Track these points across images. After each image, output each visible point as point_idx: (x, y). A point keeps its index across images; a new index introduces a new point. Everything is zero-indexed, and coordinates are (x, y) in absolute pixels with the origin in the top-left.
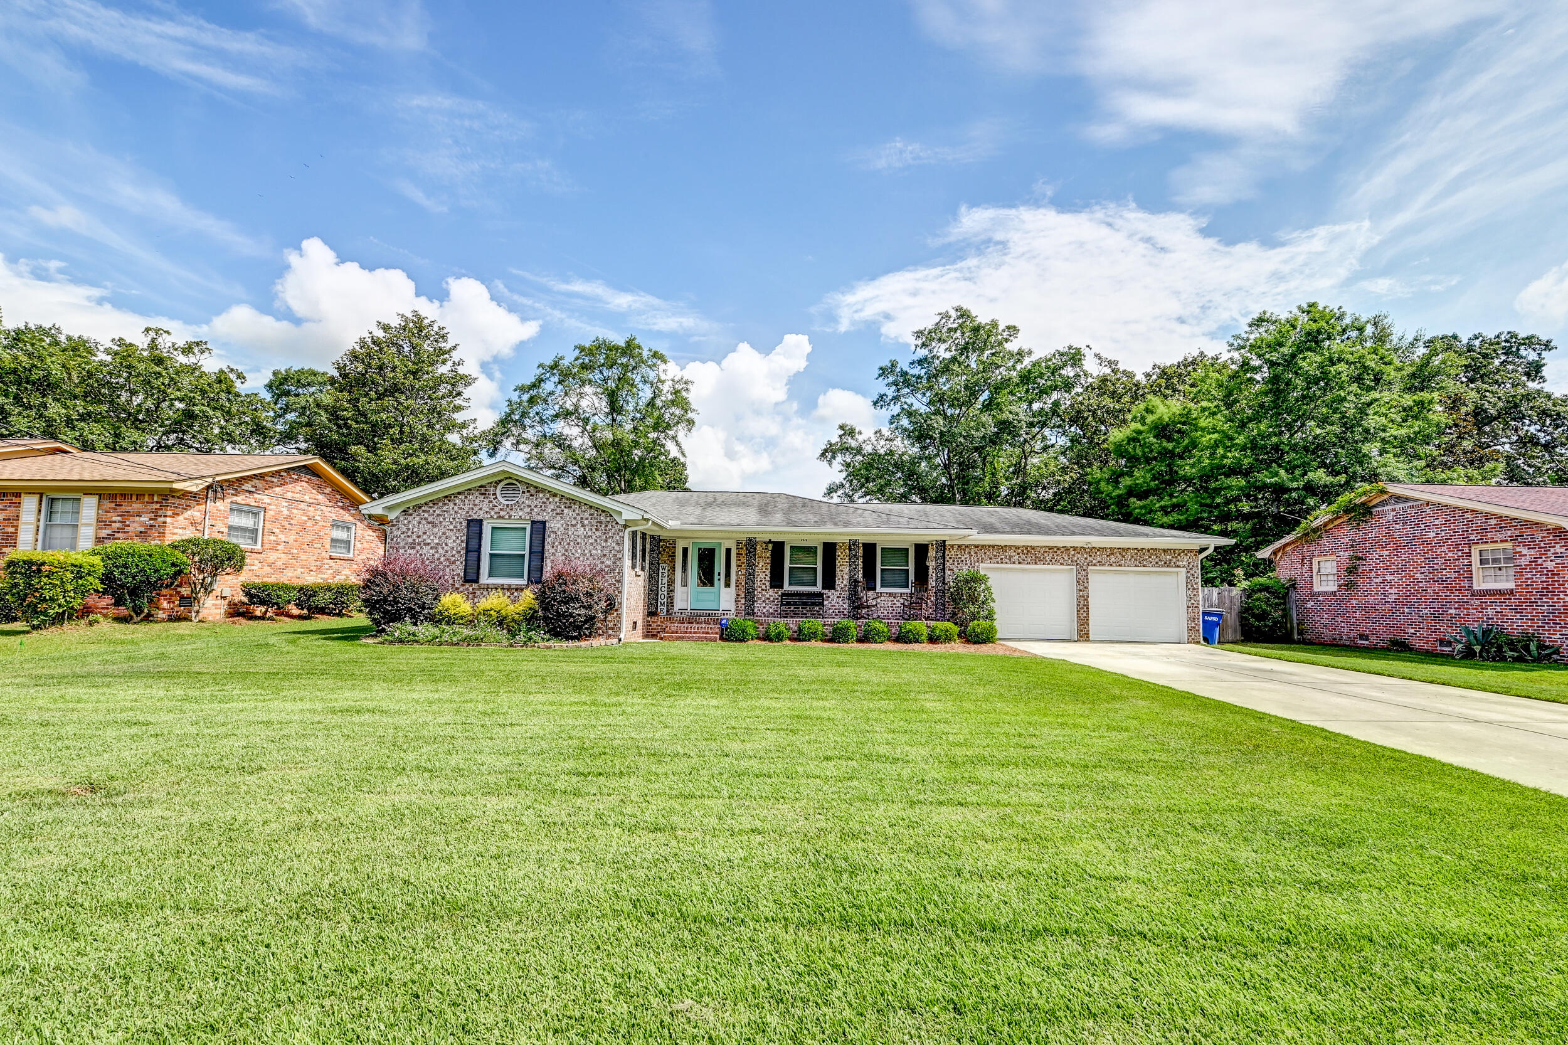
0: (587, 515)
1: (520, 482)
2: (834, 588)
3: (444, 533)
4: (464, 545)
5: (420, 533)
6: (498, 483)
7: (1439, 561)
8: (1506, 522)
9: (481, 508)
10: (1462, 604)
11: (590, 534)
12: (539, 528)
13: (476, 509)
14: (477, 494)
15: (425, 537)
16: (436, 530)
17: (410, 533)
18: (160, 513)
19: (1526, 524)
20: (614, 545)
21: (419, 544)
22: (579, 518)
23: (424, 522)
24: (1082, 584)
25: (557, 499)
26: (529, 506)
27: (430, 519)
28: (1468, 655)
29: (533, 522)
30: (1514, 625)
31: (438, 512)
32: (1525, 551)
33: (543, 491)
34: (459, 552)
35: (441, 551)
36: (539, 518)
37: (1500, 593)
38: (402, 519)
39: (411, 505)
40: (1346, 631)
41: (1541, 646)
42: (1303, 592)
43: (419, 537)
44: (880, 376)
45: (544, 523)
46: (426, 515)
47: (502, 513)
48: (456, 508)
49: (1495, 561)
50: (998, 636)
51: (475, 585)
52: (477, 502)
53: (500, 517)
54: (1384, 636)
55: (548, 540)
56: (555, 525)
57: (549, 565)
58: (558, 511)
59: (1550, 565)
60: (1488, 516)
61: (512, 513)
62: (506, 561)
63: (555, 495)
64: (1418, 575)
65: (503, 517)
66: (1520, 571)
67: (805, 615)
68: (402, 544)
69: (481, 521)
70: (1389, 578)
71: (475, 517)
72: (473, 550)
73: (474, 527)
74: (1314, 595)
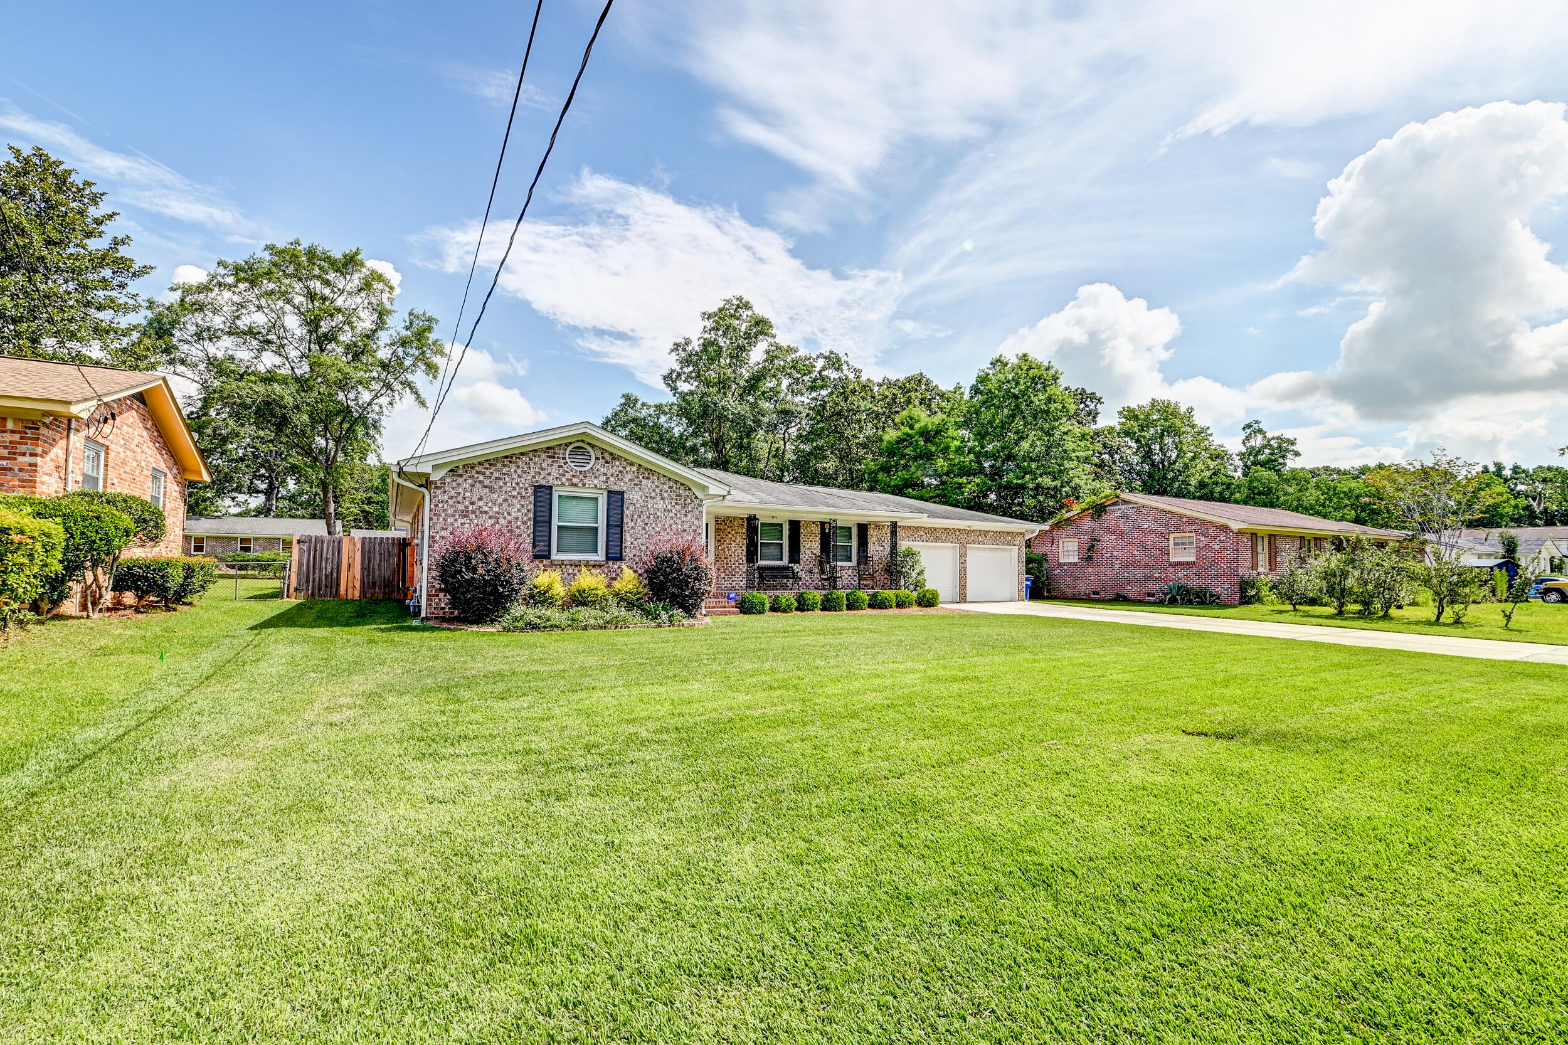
0: (666, 487)
1: (593, 446)
2: (798, 562)
3: (505, 500)
4: (531, 515)
5: (475, 499)
6: (567, 445)
7: (1150, 543)
8: (1192, 520)
9: (550, 474)
10: (1163, 570)
11: (669, 507)
12: (616, 499)
13: (543, 474)
14: (544, 456)
15: (481, 503)
16: (495, 496)
17: (460, 498)
18: (22, 448)
19: (1204, 522)
20: (693, 520)
21: (473, 512)
22: (658, 490)
23: (478, 485)
24: (963, 556)
25: (634, 469)
26: (605, 474)
27: (487, 482)
28: (1173, 602)
29: (610, 493)
30: (1194, 583)
31: (496, 474)
32: (1202, 538)
33: (619, 458)
34: (524, 523)
35: (502, 521)
36: (616, 488)
37: (1187, 563)
38: (448, 480)
39: (460, 465)
40: (1083, 588)
41: (1212, 596)
42: (1052, 564)
43: (472, 503)
44: (672, 351)
45: (622, 493)
46: (481, 478)
47: (575, 480)
48: (519, 471)
49: (1183, 544)
50: (941, 599)
51: (545, 562)
52: (544, 465)
53: (572, 485)
54: (1112, 593)
55: (627, 512)
56: (634, 496)
57: (629, 539)
58: (636, 481)
59: (1217, 547)
60: (1181, 516)
61: (586, 481)
62: (575, 535)
63: (632, 464)
64: (1136, 552)
65: (576, 485)
66: (1199, 550)
67: (775, 588)
68: (450, 511)
69: (551, 487)
70: (1115, 554)
71: (543, 483)
72: (541, 520)
73: (542, 494)
74: (1060, 565)
